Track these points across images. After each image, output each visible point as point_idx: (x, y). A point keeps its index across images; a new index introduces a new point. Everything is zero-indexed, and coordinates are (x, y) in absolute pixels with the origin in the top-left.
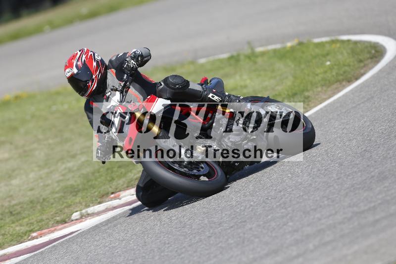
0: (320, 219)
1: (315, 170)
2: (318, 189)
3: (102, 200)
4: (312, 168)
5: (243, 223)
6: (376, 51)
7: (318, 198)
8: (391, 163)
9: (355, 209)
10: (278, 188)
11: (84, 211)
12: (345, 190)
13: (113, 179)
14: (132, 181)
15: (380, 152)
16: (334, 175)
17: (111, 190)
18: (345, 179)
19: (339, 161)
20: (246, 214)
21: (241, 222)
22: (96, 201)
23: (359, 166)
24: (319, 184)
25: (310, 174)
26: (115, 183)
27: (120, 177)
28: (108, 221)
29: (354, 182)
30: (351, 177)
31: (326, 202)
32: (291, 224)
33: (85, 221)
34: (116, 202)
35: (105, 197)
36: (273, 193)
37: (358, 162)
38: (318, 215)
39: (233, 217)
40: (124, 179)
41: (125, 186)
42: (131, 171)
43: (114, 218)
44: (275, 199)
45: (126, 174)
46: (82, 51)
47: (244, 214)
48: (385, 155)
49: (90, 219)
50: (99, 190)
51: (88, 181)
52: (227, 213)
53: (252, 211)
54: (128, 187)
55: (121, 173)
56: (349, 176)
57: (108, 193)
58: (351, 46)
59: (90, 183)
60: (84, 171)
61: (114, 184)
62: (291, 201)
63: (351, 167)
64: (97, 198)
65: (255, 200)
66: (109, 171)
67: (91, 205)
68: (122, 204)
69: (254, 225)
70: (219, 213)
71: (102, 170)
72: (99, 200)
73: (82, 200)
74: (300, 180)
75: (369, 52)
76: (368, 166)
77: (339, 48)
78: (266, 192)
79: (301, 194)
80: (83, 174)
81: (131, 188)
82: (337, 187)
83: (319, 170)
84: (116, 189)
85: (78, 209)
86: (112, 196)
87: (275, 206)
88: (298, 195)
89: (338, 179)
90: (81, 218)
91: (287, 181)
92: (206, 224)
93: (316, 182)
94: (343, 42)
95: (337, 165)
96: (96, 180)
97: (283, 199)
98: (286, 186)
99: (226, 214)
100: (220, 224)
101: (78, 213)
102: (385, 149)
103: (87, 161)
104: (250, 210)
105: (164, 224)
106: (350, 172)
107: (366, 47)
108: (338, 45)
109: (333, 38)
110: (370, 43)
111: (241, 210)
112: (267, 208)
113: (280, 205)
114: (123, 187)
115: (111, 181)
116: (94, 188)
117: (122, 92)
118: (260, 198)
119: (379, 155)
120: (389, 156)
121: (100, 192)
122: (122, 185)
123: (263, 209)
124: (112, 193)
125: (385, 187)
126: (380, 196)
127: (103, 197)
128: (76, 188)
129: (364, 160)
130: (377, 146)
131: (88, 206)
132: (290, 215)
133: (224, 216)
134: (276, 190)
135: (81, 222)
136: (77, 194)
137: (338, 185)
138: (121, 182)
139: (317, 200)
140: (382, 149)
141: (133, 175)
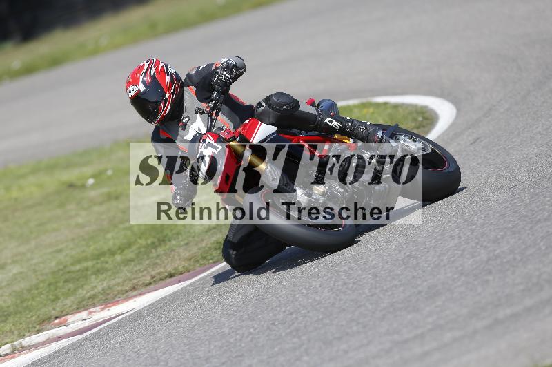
0: (346, 352)
1: (340, 283)
2: (344, 310)
3: (41, 328)
4: (335, 282)
5: (240, 358)
6: (425, 118)
7: (344, 323)
8: (446, 273)
9: (396, 337)
10: (288, 308)
11: (16, 343)
12: (381, 311)
13: (57, 298)
14: (83, 300)
15: (430, 258)
16: (367, 291)
17: (54, 313)
18: (381, 296)
19: (372, 270)
20: (243, 345)
21: (236, 357)
22: (33, 329)
23: (401, 277)
24: (345, 303)
25: (332, 289)
26: (60, 304)
27: (67, 295)
28: (51, 357)
29: (394, 300)
30: (390, 293)
31: (355, 328)
32: (305, 358)
33: (18, 356)
34: (61, 331)
35: (46, 322)
36: (281, 316)
37: (399, 272)
38: (344, 347)
39: (225, 350)
40: (72, 298)
41: (75, 307)
42: (82, 287)
43: (59, 353)
44: (285, 323)
45: (75, 290)
46: (150, 61)
47: (240, 345)
48: (436, 263)
49: (25, 354)
50: (39, 312)
51: (22, 302)
52: (216, 344)
53: (251, 341)
54: (77, 309)
55: (69, 290)
56: (386, 291)
57: (50, 318)
58: (389, 111)
59: (25, 305)
60: (17, 288)
61: (58, 304)
62: (305, 327)
63: (389, 279)
64: (35, 325)
65: (256, 326)
66: (52, 287)
67: (27, 334)
68: (70, 333)
69: (255, 361)
70: (206, 345)
71: (41, 285)
72: (38, 327)
73: (13, 328)
74: (318, 298)
75: (415, 120)
76: (414, 277)
77: (373, 113)
78: (271, 315)
79: (321, 317)
80: (14, 291)
81: (83, 311)
82: (370, 307)
83: (345, 284)
84: (62, 311)
85: (9, 340)
86: (57, 321)
87: (283, 334)
88: (316, 319)
89: (372, 295)
90: (13, 352)
91: (300, 299)
92: (187, 360)
93: (340, 300)
94: (378, 105)
95: (370, 276)
96: (33, 299)
97: (295, 325)
98: (299, 306)
99: (215, 346)
100: (207, 359)
101: (9, 345)
102: (438, 254)
103: (21, 273)
104: (249, 339)
105: (129, 360)
106: (388, 286)
107: (410, 113)
108: (371, 110)
109: (364, 100)
110: (416, 106)
111: (236, 340)
112: (272, 337)
113: (291, 332)
114: (72, 308)
115: (53, 301)
116: (30, 311)
117: (210, 115)
118: (263, 323)
119: (428, 262)
120: (442, 264)
121: (38, 317)
122: (70, 307)
123: (267, 338)
124: (57, 318)
125: (436, 307)
126: (430, 320)
127: (43, 323)
128: (6, 311)
129: (408, 269)
130: (426, 250)
131: (22, 336)
132: (305, 346)
133: (213, 349)
134: (284, 312)
135: (13, 357)
136: (7, 319)
137: (371, 304)
138: (68, 302)
139: (342, 325)
140: (433, 253)
141: (85, 292)
